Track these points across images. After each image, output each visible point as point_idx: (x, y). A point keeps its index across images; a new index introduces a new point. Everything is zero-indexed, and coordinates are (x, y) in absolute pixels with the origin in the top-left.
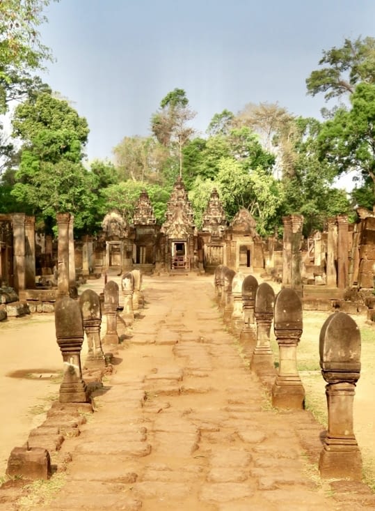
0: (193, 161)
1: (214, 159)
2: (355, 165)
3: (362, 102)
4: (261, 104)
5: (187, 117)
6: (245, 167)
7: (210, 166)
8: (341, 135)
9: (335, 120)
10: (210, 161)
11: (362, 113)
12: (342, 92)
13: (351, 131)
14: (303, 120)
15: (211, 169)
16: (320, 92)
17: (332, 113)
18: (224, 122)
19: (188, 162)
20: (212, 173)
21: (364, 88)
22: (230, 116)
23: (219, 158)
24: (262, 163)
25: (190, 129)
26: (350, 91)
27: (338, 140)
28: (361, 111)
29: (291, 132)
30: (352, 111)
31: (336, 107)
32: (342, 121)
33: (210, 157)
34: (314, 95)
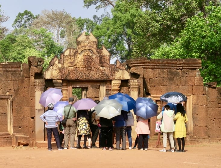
0: (7, 50)
1: (21, 49)
2: (116, 54)
3: (119, 14)
4: (53, 11)
5: (3, 20)
6: (42, 54)
7: (19, 54)
8: (106, 35)
9: (102, 25)
10: (19, 50)
11: (119, 21)
12: (107, 5)
13: (113, 33)
14: (82, 20)
15: (20, 56)
16: (93, 5)
17: (100, 18)
18: (25, 19)
19: (4, 50)
20: (20, 58)
21: (120, 5)
22: (29, 15)
23: (25, 49)
24: (54, 53)
25: (5, 28)
26: (112, 5)
27: (104, 38)
28: (118, 20)
29: (73, 29)
30: (113, 19)
31: (103, 15)
32: (107, 25)
33: (19, 48)
34: (88, 7)
